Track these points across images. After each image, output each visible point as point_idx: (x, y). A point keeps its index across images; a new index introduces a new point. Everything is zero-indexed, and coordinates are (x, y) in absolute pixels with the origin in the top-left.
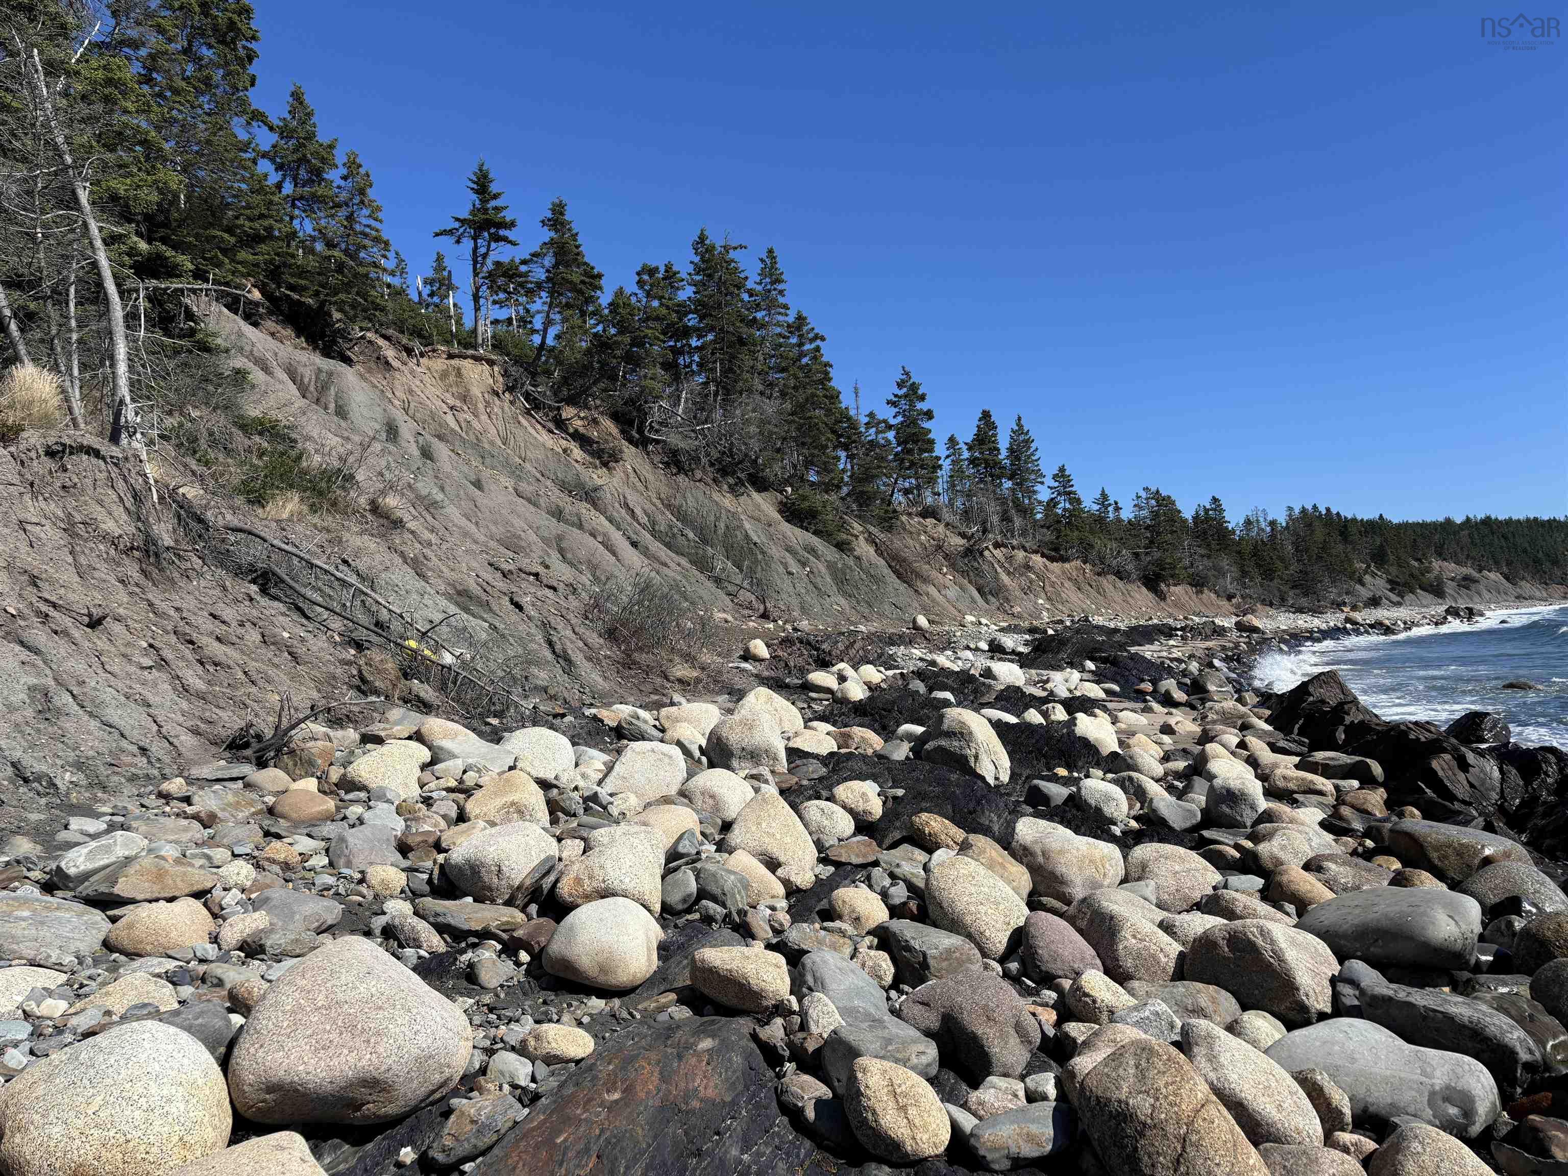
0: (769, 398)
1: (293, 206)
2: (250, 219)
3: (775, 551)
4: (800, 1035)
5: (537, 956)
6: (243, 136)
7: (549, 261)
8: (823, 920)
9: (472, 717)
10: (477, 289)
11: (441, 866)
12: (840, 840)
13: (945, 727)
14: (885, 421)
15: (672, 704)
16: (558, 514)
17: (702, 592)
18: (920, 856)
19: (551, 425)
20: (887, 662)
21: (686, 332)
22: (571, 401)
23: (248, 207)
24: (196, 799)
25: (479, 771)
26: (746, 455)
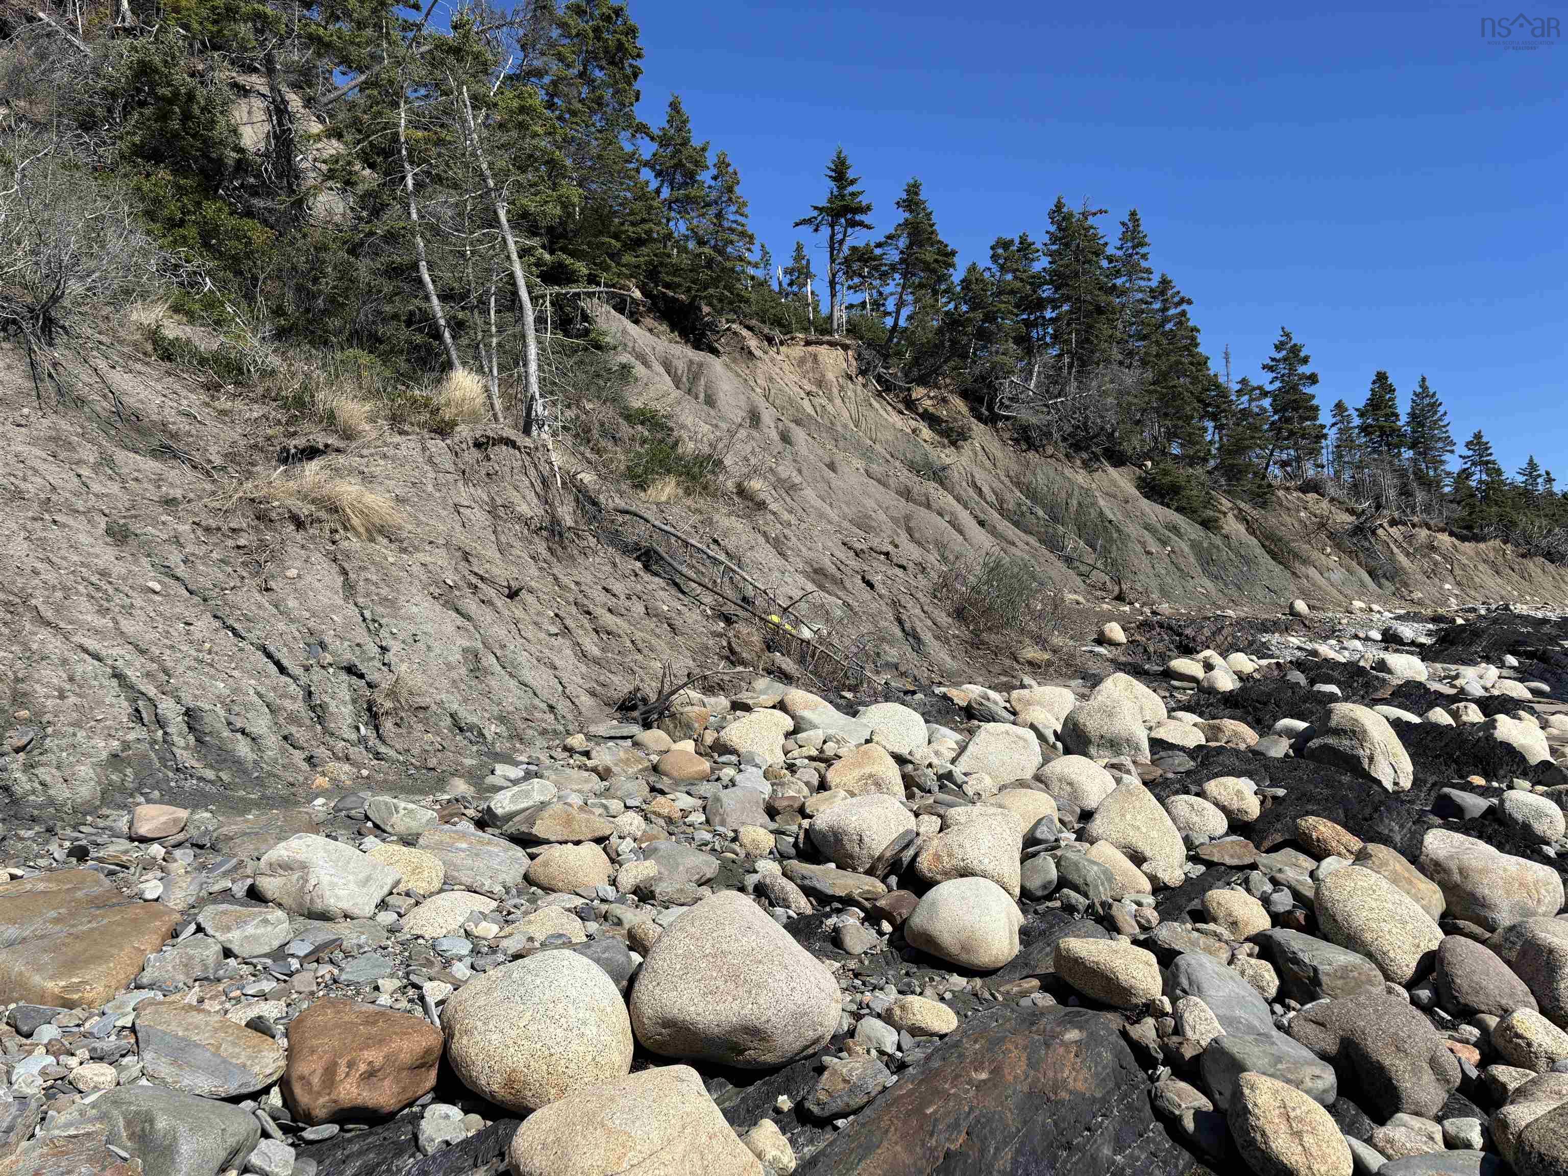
0: (1129, 367)
1: (670, 208)
2: (633, 224)
3: (1133, 530)
4: (1175, 1039)
5: (900, 927)
6: (628, 148)
7: (903, 242)
8: (1195, 921)
9: (829, 690)
10: (834, 276)
11: (807, 831)
12: (1211, 839)
13: (1333, 724)
14: (1260, 388)
15: (1023, 686)
16: (906, 494)
17: (1053, 574)
18: (1308, 863)
19: (901, 406)
20: (1261, 651)
21: (1040, 304)
22: (922, 381)
23: (632, 213)
24: (594, 754)
25: (838, 742)
26: (1102, 429)
